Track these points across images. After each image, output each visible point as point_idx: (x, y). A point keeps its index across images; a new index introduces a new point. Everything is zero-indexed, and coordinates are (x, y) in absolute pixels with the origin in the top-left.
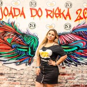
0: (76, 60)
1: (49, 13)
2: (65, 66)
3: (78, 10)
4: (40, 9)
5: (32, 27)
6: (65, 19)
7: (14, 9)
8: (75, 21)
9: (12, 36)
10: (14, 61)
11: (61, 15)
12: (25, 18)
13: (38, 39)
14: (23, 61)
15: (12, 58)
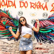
1: (33, 5)
3: (53, 4)
4: (26, 2)
5: (20, 14)
6: (44, 9)
7: (9, 1)
8: (51, 11)
9: (6, 20)
11: (41, 7)
14: (13, 38)
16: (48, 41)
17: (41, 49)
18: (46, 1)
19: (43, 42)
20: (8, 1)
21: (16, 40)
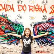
0: (50, 42)
1: (31, 8)
2: (42, 46)
3: (52, 6)
4: (25, 5)
5: (19, 18)
8: (50, 14)
10: (6, 42)
12: (14, 11)
13: (23, 27)
14: (12, 42)
15: (5, 40)
16: (48, 44)
17: (42, 52)
18: (45, 4)
19: (44, 45)
20: (6, 5)
21: (16, 44)
